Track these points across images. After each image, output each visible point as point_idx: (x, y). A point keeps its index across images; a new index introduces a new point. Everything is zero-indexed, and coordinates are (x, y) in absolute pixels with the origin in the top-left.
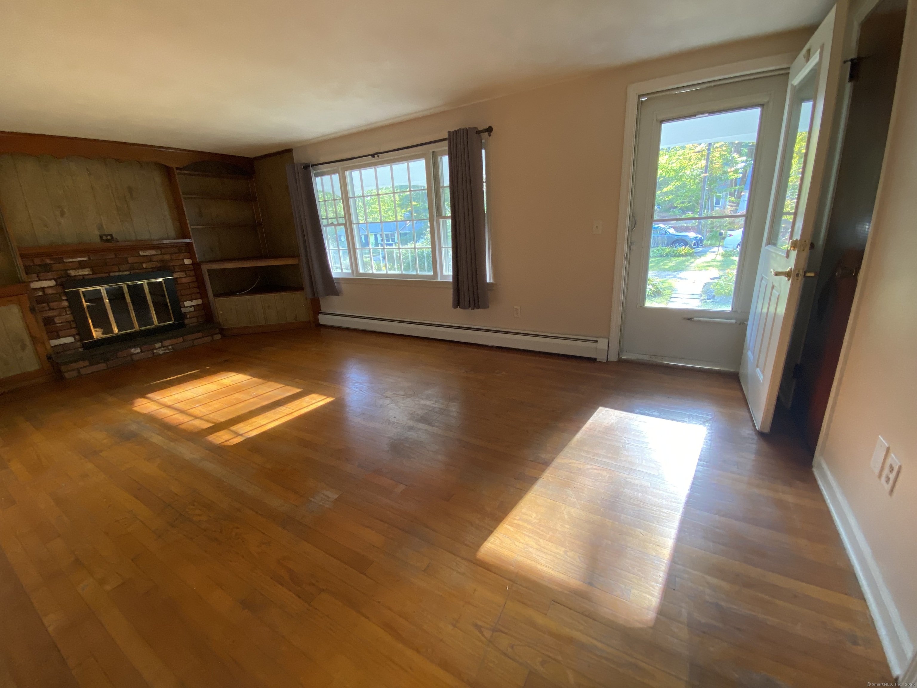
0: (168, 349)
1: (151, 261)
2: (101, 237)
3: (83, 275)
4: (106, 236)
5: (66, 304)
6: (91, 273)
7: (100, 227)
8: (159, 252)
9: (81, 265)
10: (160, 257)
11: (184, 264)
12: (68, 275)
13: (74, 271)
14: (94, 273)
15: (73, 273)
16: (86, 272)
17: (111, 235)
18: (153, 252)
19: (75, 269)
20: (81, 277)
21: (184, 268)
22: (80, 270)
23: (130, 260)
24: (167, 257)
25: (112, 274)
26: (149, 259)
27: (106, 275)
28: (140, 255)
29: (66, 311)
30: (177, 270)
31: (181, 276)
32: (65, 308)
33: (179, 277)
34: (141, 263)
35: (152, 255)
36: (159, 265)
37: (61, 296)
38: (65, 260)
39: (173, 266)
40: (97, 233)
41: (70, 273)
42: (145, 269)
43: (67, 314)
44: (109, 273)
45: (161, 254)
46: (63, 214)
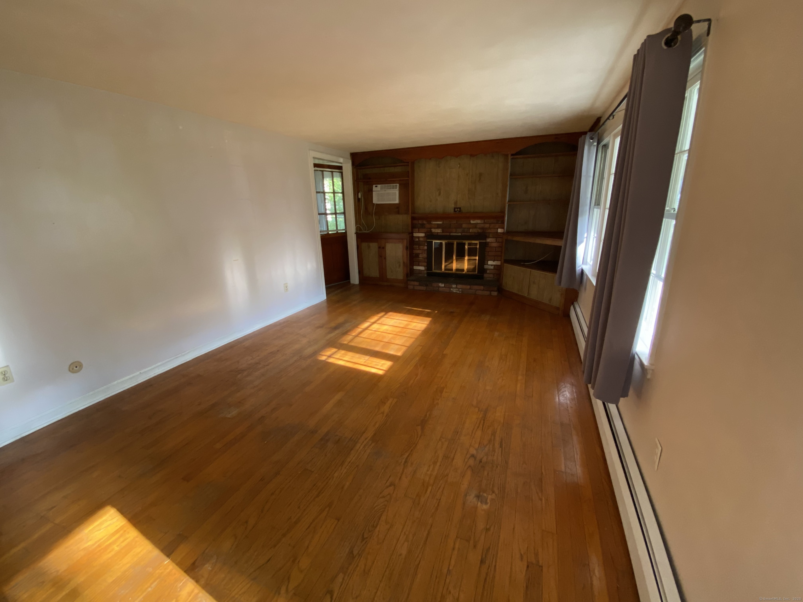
0: (459, 291)
1: (476, 228)
2: (455, 208)
3: (438, 233)
4: (457, 208)
5: (426, 248)
6: (441, 232)
7: (456, 203)
8: (483, 222)
9: (438, 226)
10: (482, 225)
11: (497, 232)
12: (431, 231)
13: (434, 229)
14: (443, 232)
15: (433, 230)
16: (439, 231)
17: (460, 208)
18: (479, 221)
19: (435, 228)
20: (436, 234)
21: (497, 235)
22: (437, 229)
23: (464, 226)
24: (487, 226)
25: (451, 234)
26: (475, 226)
27: (448, 234)
28: (470, 223)
29: (425, 252)
30: (491, 236)
31: (492, 241)
32: (425, 250)
33: (490, 241)
34: (470, 228)
35: (478, 224)
36: (480, 231)
37: (425, 243)
38: (432, 223)
39: (489, 233)
40: (453, 206)
41: (432, 231)
42: (471, 233)
43: (425, 254)
44: (450, 233)
46: (440, 194)
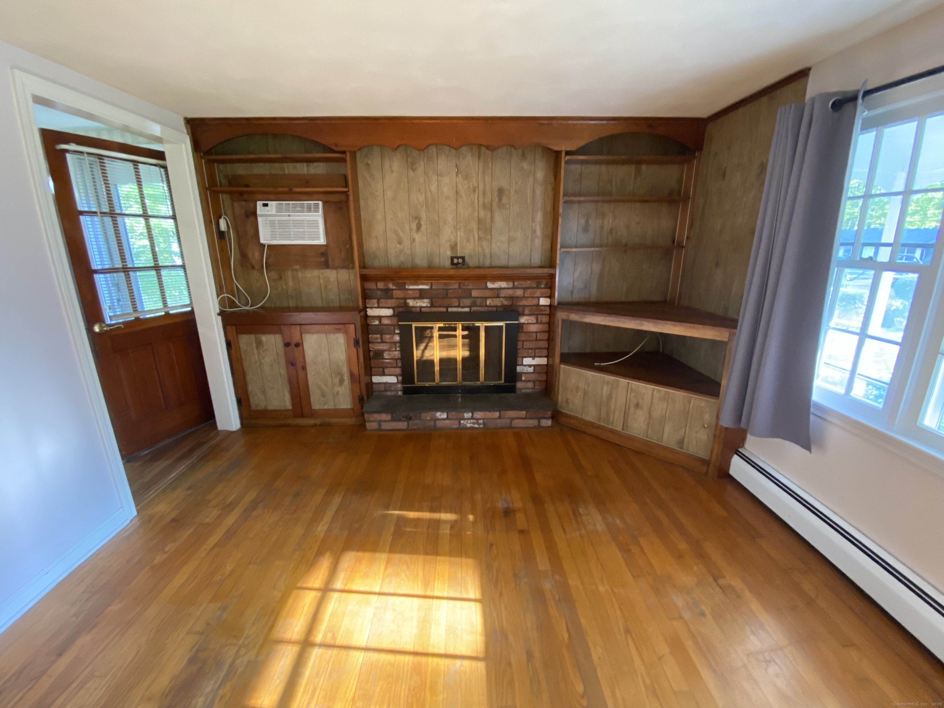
0: (478, 424)
1: (498, 297)
2: (452, 258)
3: (421, 307)
4: (458, 258)
5: (397, 338)
6: (429, 305)
7: (454, 247)
8: (511, 285)
9: (422, 294)
10: (510, 292)
11: (538, 305)
12: (406, 305)
13: (413, 300)
14: (432, 306)
15: (411, 303)
16: (424, 303)
17: (463, 258)
18: (503, 284)
19: (414, 298)
20: (418, 309)
21: (536, 310)
22: (419, 301)
23: (475, 293)
24: (519, 293)
25: (450, 310)
26: (497, 293)
27: (444, 310)
28: (487, 288)
29: (396, 347)
30: (527, 312)
31: (530, 322)
32: (395, 343)
33: (526, 322)
34: (486, 298)
35: (500, 289)
36: (506, 303)
37: (394, 330)
38: (407, 287)
39: (524, 306)
40: (449, 253)
41: (408, 303)
42: (488, 306)
43: (396, 350)
44: (447, 308)
45: (514, 288)
46: (419, 227)
